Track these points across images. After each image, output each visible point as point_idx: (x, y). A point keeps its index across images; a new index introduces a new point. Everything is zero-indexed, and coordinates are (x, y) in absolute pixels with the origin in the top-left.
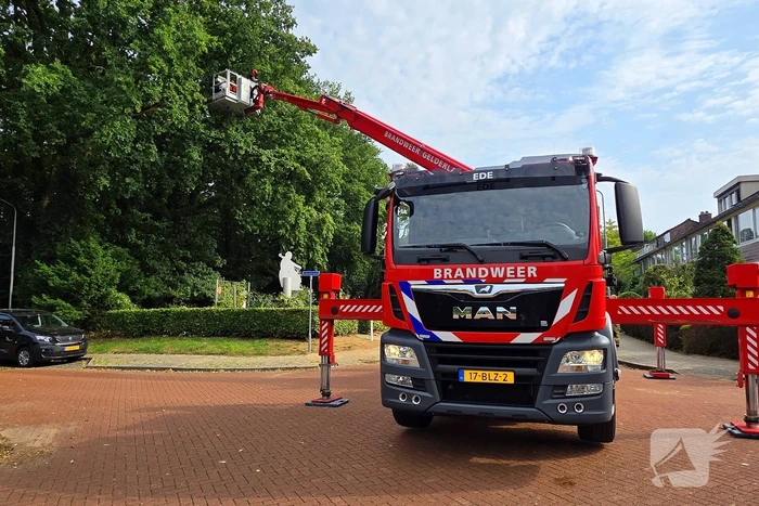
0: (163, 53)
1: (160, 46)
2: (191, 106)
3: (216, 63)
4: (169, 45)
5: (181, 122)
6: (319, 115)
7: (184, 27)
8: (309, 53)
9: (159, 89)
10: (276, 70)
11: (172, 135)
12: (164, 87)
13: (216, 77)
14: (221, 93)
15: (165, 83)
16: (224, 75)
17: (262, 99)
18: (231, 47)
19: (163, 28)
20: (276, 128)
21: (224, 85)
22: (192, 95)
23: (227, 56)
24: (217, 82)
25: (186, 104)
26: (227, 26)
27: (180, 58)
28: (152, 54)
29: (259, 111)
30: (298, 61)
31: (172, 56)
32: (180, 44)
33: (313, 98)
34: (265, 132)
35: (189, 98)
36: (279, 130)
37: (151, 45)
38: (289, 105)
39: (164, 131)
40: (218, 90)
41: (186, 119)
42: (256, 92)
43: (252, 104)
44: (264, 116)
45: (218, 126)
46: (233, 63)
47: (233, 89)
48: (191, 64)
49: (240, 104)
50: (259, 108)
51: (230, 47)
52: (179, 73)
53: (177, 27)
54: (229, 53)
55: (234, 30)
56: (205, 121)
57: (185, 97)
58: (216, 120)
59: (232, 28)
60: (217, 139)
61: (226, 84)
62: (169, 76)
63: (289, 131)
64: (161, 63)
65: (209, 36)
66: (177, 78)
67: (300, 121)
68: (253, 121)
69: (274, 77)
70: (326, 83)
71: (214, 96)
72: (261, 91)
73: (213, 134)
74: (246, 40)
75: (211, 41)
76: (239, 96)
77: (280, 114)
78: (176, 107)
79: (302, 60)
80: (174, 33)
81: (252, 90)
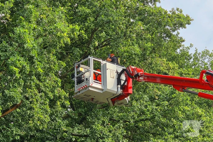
0: (24, 52)
1: (21, 45)
2: (52, 103)
3: (77, 51)
4: (30, 43)
5: (42, 122)
6: (200, 95)
7: (45, 20)
8: (182, 25)
9: (20, 89)
10: (145, 50)
11: (32, 137)
12: (25, 87)
13: (79, 66)
14: (84, 84)
15: (25, 82)
16: (87, 64)
17: (131, 84)
18: (94, 31)
19: (23, 27)
20: (149, 116)
21: (87, 75)
22: (53, 92)
23: (89, 42)
24: (79, 72)
25: (47, 102)
26: (88, 11)
27: (40, 54)
28: (12, 54)
29: (128, 99)
30: (169, 36)
31: (34, 53)
32: (41, 40)
33: (191, 74)
34: (136, 122)
35: (51, 95)
36: (153, 118)
37: (11, 45)
38: (162, 86)
39: (23, 133)
40: (80, 81)
41: (48, 119)
42: (123, 77)
43: (120, 91)
44: (134, 103)
45: (82, 120)
46: (96, 48)
47: (97, 78)
48: (53, 58)
49: (106, 93)
50: (128, 94)
51: (92, 32)
52: (40, 70)
53: (38, 23)
54: (91, 38)
55: (96, 14)
56: (67, 117)
57: (46, 94)
58: (80, 114)
59: (94, 12)
60: (81, 136)
61: (88, 72)
62: (30, 75)
63: (164, 116)
64: (23, 62)
65: (71, 26)
66: (38, 76)
67: (178, 104)
68: (121, 110)
69: (143, 57)
70: (206, 53)
71: (77, 88)
72: (129, 76)
73: (76, 131)
74: (109, 22)
75: (73, 31)
76: (105, 84)
77: (152, 99)
78: (37, 107)
79: (175, 33)
80: (34, 29)
81: (119, 75)
